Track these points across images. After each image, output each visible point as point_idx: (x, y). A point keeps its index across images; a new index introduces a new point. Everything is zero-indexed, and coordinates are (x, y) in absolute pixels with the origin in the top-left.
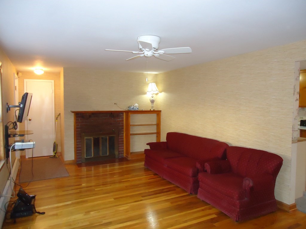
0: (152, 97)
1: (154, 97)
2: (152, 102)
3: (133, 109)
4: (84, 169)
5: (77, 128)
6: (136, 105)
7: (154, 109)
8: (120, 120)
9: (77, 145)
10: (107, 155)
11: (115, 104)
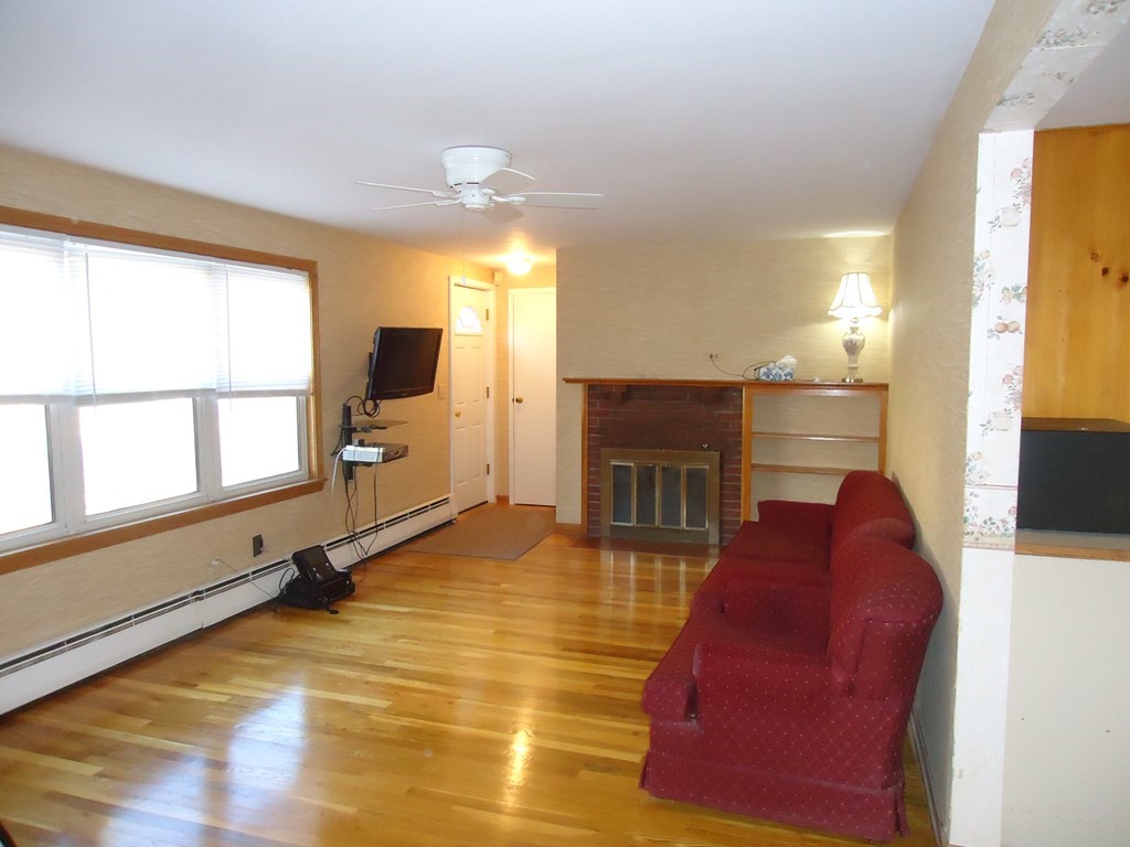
0: (854, 330)
1: (859, 332)
2: (852, 348)
3: (768, 377)
4: (608, 559)
5: (590, 430)
6: (789, 360)
7: (858, 376)
8: (731, 412)
9: (589, 481)
10: (679, 528)
11: (711, 356)
